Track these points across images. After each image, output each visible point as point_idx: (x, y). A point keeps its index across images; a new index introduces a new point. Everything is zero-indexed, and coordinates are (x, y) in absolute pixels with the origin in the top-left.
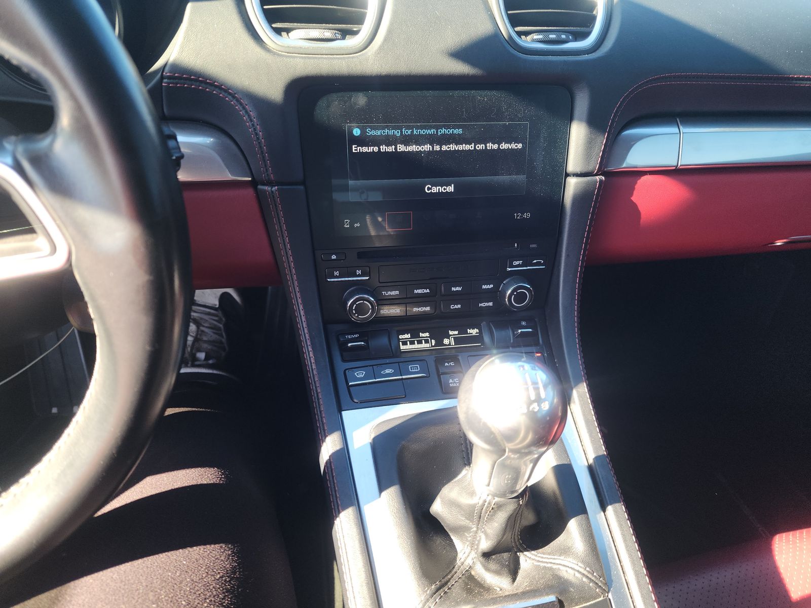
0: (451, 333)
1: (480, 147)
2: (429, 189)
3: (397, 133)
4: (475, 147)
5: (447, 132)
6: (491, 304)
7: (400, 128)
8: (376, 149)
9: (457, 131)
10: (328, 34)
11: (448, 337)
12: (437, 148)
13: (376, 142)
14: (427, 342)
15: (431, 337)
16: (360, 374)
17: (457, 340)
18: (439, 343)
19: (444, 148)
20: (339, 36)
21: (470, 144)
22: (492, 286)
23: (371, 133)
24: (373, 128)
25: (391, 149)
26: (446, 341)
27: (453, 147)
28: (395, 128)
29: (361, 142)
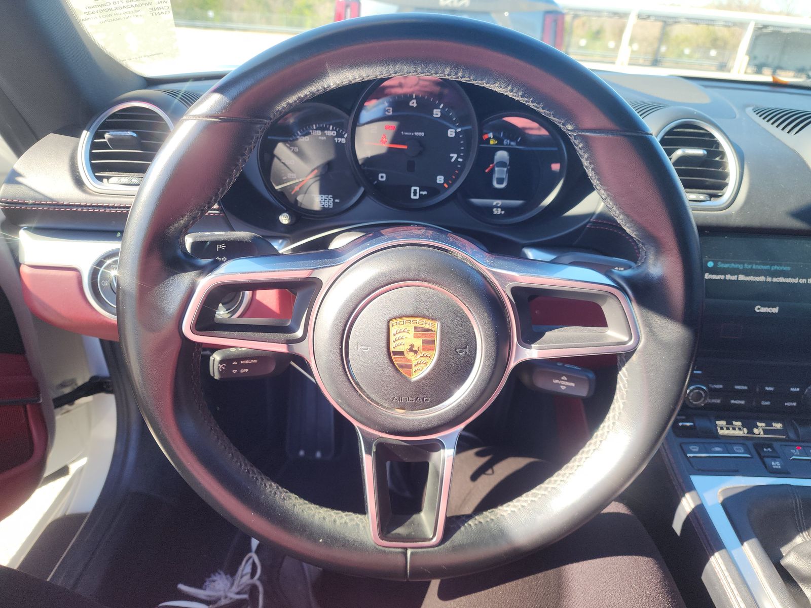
0: (759, 424)
1: (803, 281)
2: (759, 309)
3: (741, 267)
4: (799, 281)
5: (778, 268)
6: (794, 404)
7: (743, 263)
8: (722, 277)
9: (785, 268)
10: (702, 197)
11: (757, 427)
12: (769, 279)
13: (724, 272)
14: (740, 429)
15: (744, 426)
16: (695, 448)
17: (765, 431)
18: (750, 431)
19: (775, 280)
20: (708, 199)
21: (795, 278)
22: (798, 389)
23: (721, 265)
24: (723, 262)
25: (734, 278)
26: (756, 431)
27: (781, 280)
28: (739, 263)
29: (712, 271)
